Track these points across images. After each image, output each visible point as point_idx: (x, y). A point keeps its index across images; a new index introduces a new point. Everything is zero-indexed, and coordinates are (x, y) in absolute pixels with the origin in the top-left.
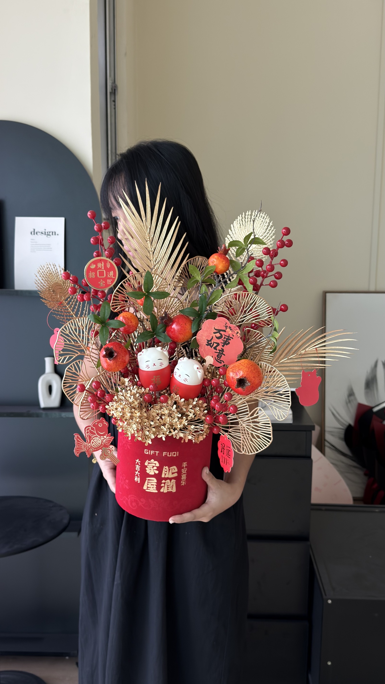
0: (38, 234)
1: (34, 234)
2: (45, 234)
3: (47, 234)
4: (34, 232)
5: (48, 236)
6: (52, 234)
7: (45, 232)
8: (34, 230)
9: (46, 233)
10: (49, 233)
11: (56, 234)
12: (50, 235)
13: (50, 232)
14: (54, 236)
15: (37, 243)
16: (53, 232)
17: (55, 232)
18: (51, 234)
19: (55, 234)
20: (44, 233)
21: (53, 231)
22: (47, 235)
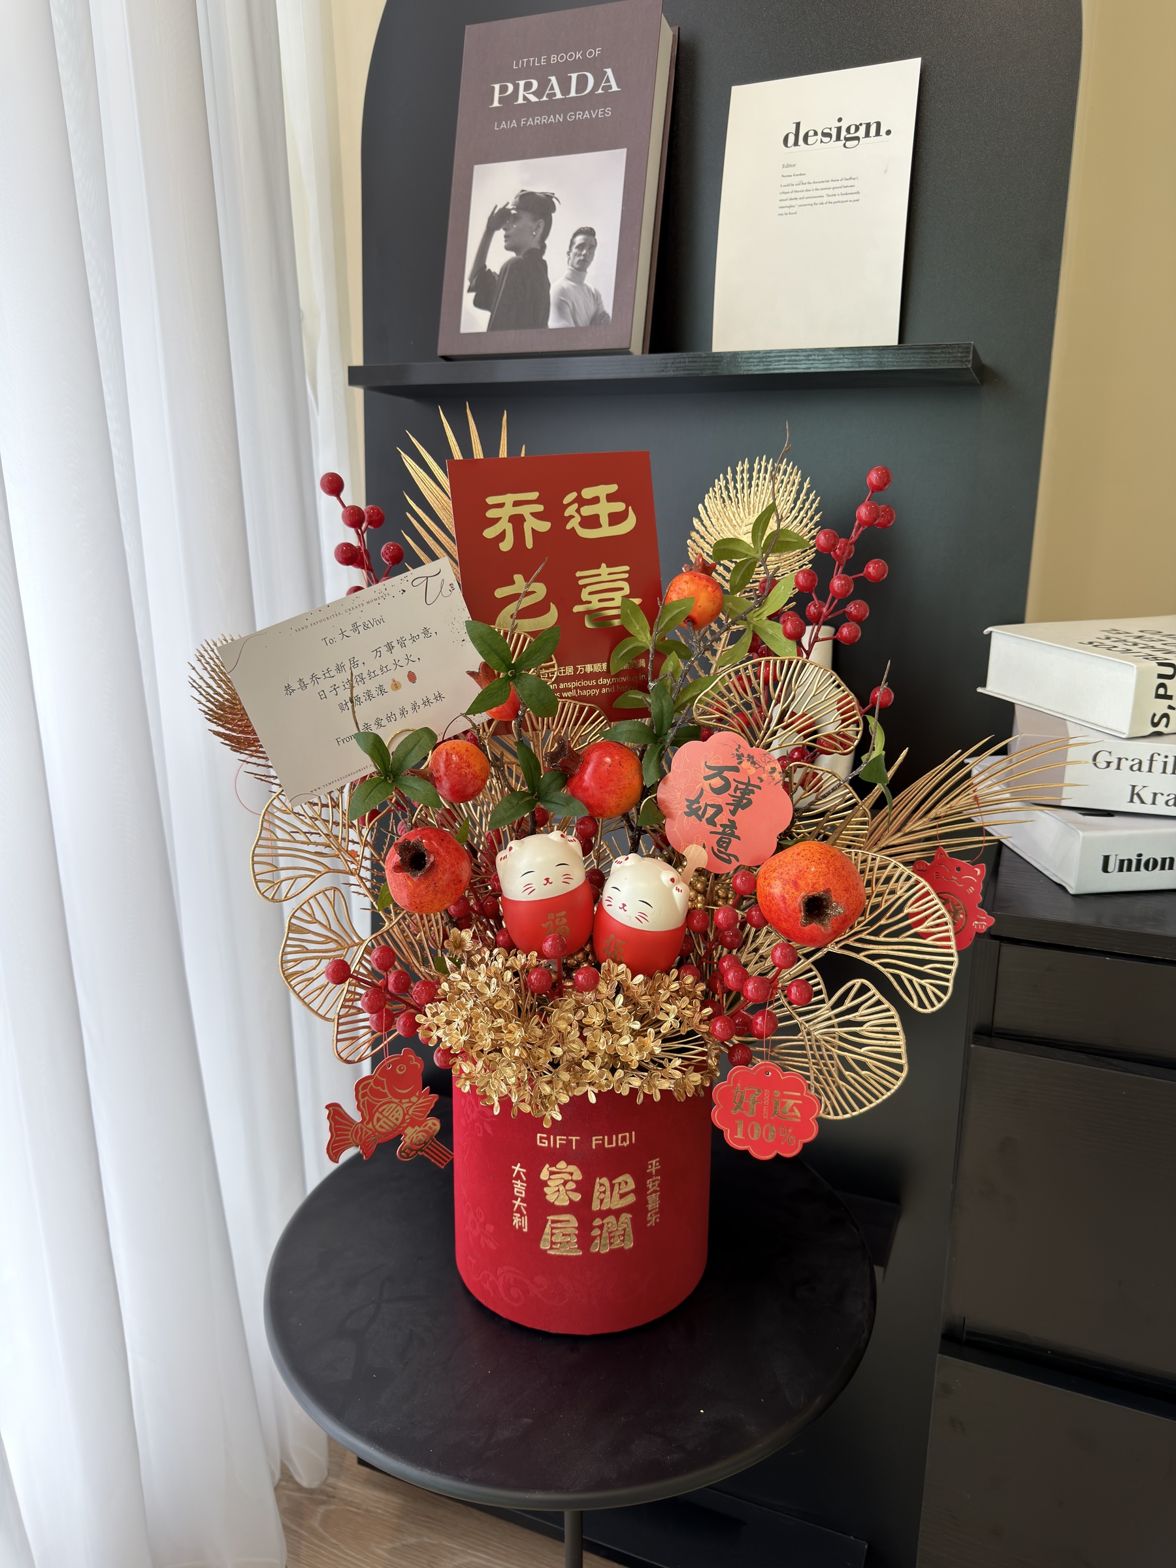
0: (810, 140)
1: (796, 143)
2: (838, 139)
3: (846, 135)
4: (798, 137)
5: (849, 144)
6: (867, 135)
7: (839, 129)
8: (798, 125)
9: (843, 133)
10: (853, 129)
11: (883, 131)
12: (857, 138)
13: (857, 129)
14: (873, 139)
15: (804, 179)
16: (868, 126)
17: (878, 124)
18: (862, 132)
19: (878, 133)
20: (834, 133)
21: (872, 121)
22: (847, 139)
